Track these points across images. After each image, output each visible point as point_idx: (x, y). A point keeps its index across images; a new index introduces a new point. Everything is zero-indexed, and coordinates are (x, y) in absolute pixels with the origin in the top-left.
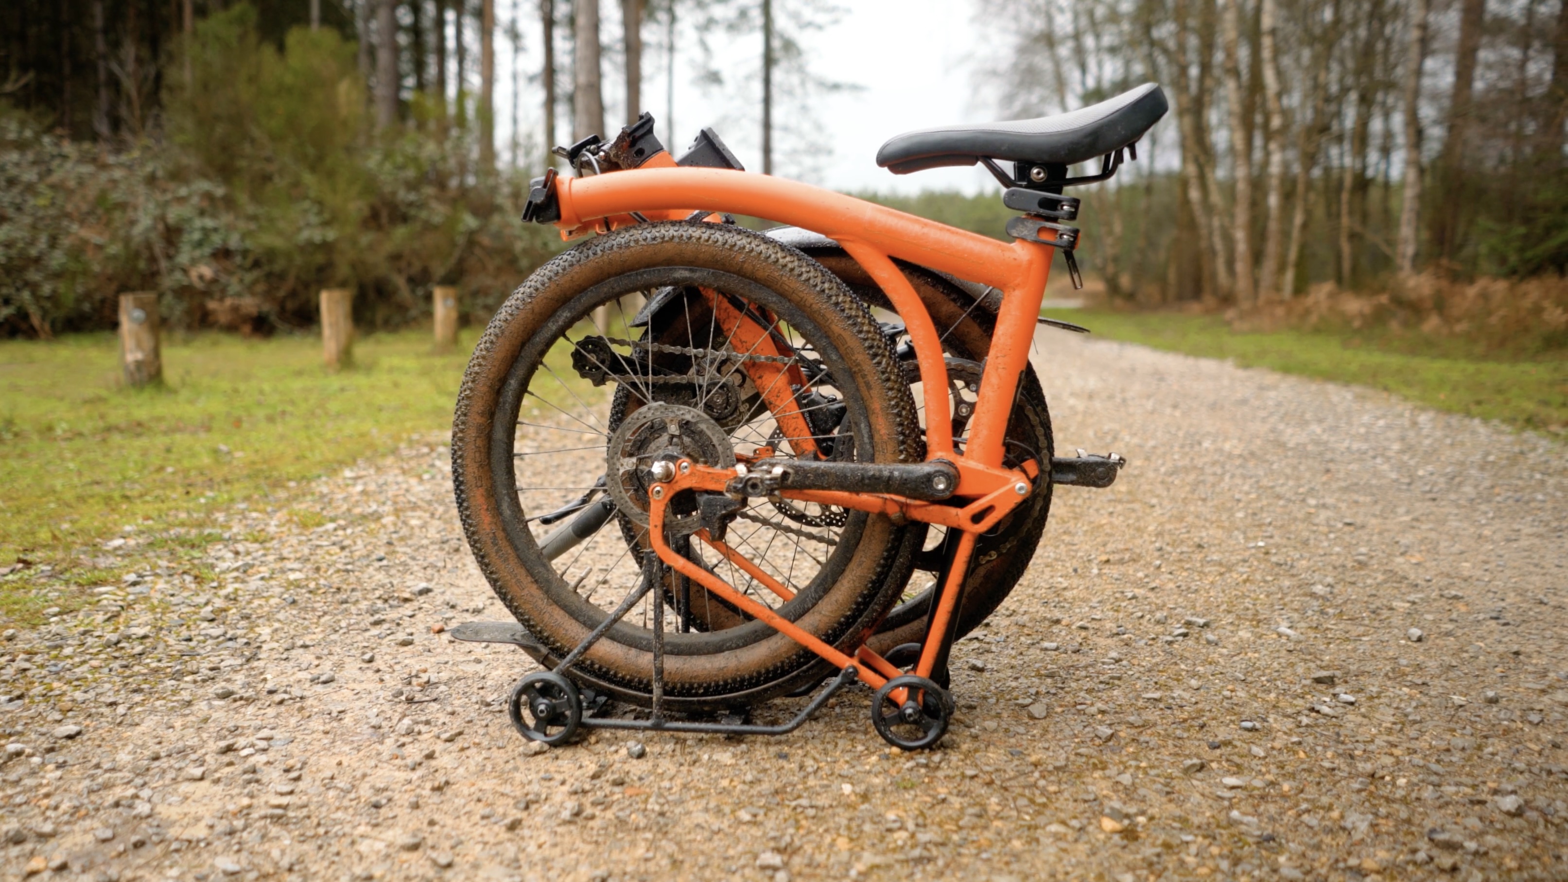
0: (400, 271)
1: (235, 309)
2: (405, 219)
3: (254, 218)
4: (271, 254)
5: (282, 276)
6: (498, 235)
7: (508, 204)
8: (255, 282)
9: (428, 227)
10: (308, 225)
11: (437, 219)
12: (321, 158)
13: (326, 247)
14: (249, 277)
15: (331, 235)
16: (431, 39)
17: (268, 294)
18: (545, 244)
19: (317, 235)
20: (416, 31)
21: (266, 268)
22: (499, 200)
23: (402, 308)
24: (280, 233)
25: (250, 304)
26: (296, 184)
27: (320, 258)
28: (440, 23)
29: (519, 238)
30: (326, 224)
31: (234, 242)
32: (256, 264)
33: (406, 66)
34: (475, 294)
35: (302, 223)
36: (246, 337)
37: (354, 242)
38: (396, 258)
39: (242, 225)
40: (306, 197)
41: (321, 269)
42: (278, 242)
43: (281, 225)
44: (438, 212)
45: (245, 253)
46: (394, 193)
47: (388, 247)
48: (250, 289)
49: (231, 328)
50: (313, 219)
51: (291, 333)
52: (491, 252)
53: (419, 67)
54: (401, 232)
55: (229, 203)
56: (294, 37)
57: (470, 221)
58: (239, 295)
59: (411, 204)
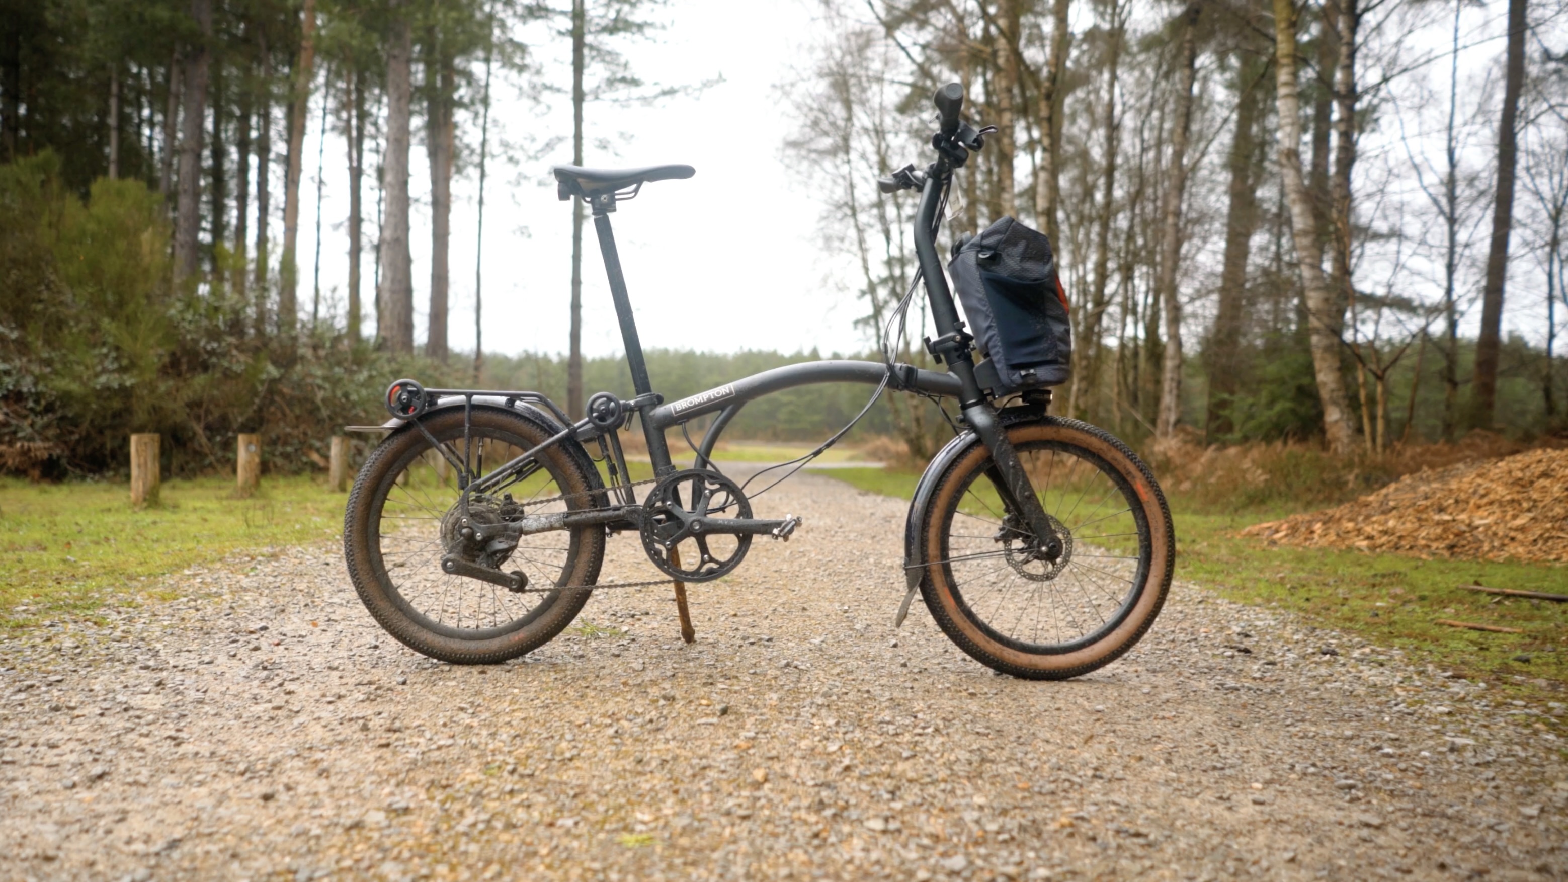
0: (198, 418)
1: (25, 453)
2: (205, 367)
3: (48, 363)
4: (66, 397)
5: (75, 422)
6: (299, 385)
7: (309, 353)
8: (47, 426)
9: (228, 375)
10: (104, 371)
11: (237, 368)
12: (121, 304)
13: (125, 393)
14: (40, 421)
15: (129, 381)
16: (233, 185)
17: (60, 438)
18: (346, 395)
19: (114, 381)
20: (217, 173)
21: (59, 414)
22: (301, 351)
23: (199, 455)
24: (77, 378)
25: (40, 448)
26: (95, 329)
27: (116, 404)
28: (243, 168)
29: (320, 387)
30: (123, 370)
31: (27, 385)
32: (49, 408)
33: (205, 209)
34: (274, 443)
35: (99, 368)
36: (35, 481)
37: (153, 390)
38: (194, 405)
39: (36, 369)
40: (104, 344)
41: (117, 415)
42: (75, 387)
43: (79, 369)
44: (240, 362)
45: (38, 397)
46: (196, 341)
47: (186, 394)
48: (41, 433)
49: (19, 473)
50: (109, 365)
51: (83, 478)
52: (290, 402)
53: (219, 209)
54: (200, 380)
55: (23, 347)
56: (96, 187)
57: (273, 371)
58: (31, 439)
59: (212, 353)
